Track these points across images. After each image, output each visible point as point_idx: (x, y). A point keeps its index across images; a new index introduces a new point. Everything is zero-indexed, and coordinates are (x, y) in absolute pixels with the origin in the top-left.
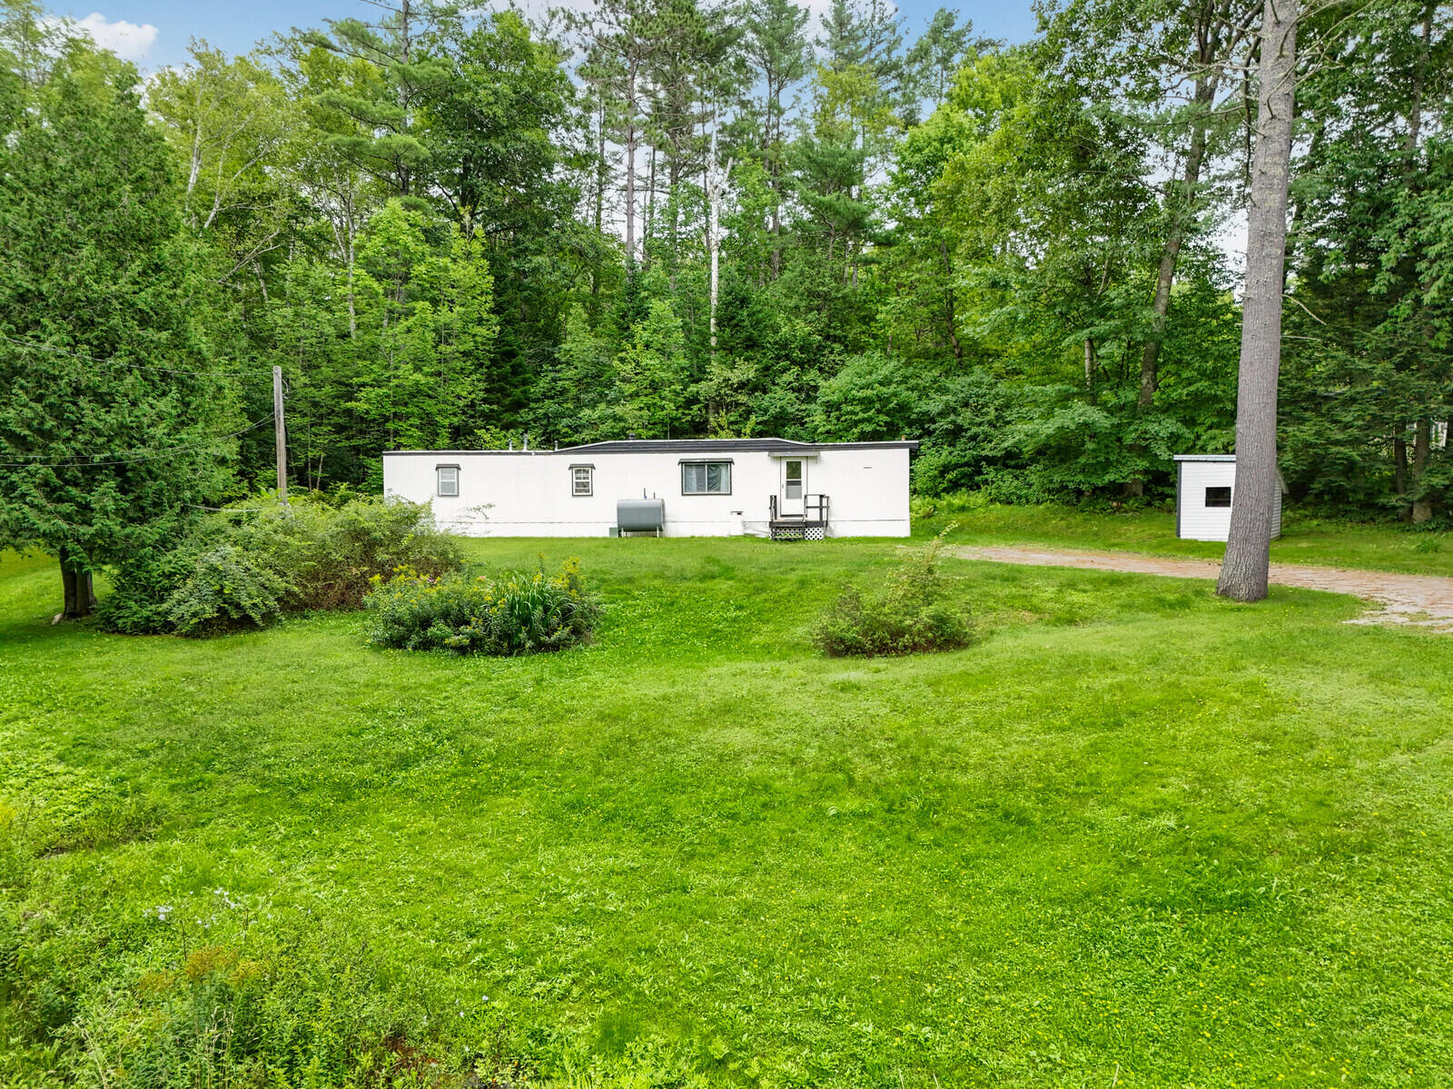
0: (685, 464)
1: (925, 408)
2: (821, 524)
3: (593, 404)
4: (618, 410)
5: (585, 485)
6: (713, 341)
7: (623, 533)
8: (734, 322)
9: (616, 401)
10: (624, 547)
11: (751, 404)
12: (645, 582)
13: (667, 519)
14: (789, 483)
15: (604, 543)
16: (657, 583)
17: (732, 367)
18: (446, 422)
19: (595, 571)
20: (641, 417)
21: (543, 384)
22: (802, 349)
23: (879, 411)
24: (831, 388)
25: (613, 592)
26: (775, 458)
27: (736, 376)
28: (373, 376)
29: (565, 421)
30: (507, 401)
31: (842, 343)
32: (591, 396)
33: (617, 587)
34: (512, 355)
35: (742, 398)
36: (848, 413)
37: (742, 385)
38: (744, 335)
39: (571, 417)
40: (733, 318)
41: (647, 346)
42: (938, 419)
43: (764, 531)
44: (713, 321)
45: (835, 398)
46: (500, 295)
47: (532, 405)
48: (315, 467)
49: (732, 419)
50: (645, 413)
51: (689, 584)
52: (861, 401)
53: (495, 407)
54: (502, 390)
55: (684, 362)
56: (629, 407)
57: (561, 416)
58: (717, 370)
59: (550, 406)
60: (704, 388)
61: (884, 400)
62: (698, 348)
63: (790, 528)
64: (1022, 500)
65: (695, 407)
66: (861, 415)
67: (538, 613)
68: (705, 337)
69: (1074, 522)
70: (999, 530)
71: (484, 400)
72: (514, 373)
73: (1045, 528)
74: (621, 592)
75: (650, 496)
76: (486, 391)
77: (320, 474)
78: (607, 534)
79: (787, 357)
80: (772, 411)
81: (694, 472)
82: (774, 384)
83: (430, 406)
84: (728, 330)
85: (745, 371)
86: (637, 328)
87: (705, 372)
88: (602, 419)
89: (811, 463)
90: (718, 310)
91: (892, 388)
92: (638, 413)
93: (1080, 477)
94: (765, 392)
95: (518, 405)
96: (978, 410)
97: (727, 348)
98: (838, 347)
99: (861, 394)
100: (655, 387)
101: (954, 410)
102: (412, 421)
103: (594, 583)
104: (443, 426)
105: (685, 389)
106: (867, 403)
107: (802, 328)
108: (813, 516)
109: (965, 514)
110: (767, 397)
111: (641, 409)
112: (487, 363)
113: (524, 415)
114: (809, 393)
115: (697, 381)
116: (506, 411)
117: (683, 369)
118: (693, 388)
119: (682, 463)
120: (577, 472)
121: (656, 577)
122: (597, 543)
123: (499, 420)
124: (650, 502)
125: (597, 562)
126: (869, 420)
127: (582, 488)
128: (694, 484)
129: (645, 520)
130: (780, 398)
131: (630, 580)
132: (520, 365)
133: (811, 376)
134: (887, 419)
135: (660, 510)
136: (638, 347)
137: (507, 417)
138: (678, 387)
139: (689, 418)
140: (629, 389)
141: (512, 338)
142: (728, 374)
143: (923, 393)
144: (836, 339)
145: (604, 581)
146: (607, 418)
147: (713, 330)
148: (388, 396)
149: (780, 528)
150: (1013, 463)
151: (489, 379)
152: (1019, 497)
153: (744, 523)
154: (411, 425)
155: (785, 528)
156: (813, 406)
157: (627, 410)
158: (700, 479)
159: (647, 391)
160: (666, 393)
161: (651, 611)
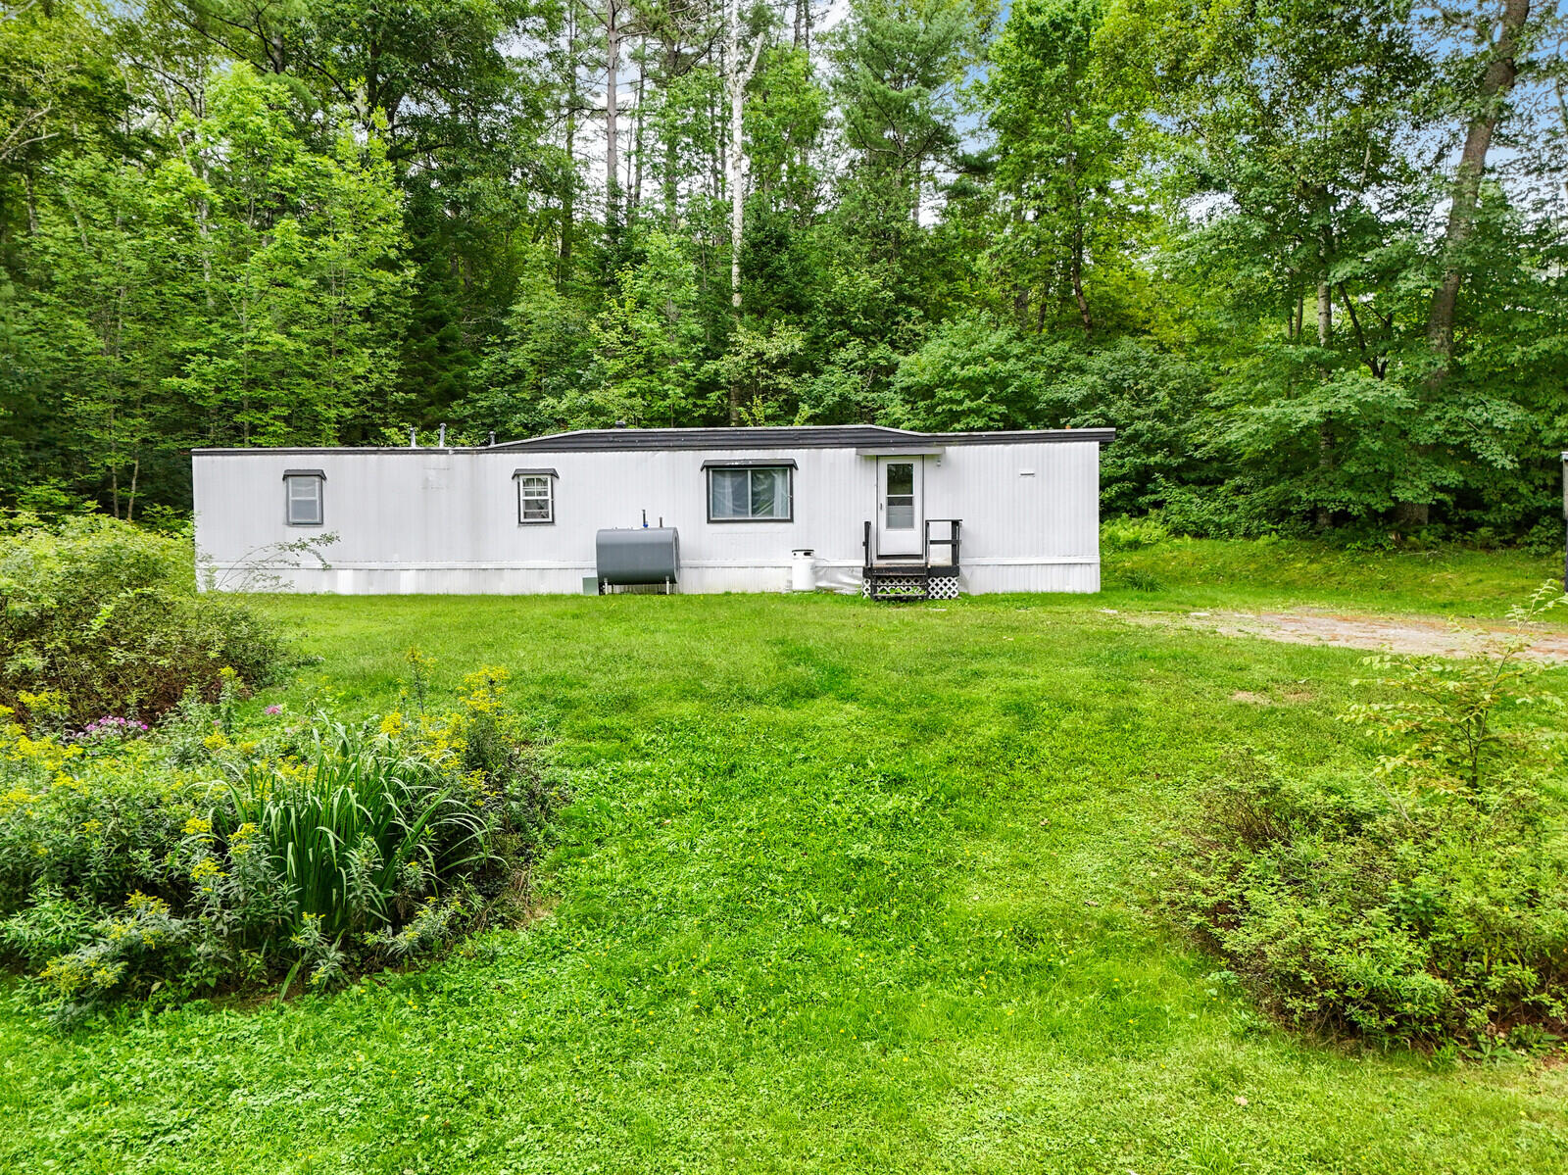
0: (714, 469)
1: (1055, 396)
2: (952, 571)
3: (558, 392)
4: (596, 397)
5: (542, 505)
6: (736, 300)
7: (607, 588)
8: (768, 270)
9: (593, 385)
10: (611, 616)
11: (796, 390)
12: (662, 708)
13: (682, 562)
14: (891, 502)
15: (572, 608)
16: (688, 709)
17: (769, 334)
18: (332, 414)
19: (549, 680)
20: (632, 408)
21: (486, 365)
22: (866, 313)
23: (993, 399)
24: (917, 365)
25: (588, 735)
26: (868, 458)
27: (773, 349)
28: (212, 340)
29: (519, 417)
30: (433, 390)
31: (921, 308)
32: (556, 380)
33: (596, 721)
34: (438, 322)
35: (784, 381)
36: (945, 401)
37: (783, 362)
38: (782, 289)
39: (527, 412)
40: (766, 265)
41: (642, 303)
42: (1078, 410)
43: (853, 583)
44: (736, 270)
45: (925, 378)
46: (422, 235)
47: (471, 395)
48: (125, 483)
49: (769, 411)
50: (638, 401)
51: (758, 713)
52: (966, 383)
53: (413, 396)
54: (424, 372)
55: (697, 329)
56: (614, 391)
57: (513, 409)
58: (746, 338)
59: (499, 397)
60: (726, 366)
61: (1002, 383)
62: (714, 308)
63: (899, 579)
64: (1226, 531)
65: (713, 396)
66: (967, 404)
67: (362, 856)
68: (723, 292)
69: (1335, 566)
70: (1205, 579)
71: (399, 388)
72: (443, 350)
73: (1286, 576)
74: (607, 733)
75: (653, 523)
76: (400, 372)
77: (133, 493)
78: (579, 589)
79: (845, 324)
80: (829, 400)
81: (727, 483)
82: (828, 362)
83: (306, 389)
84: (760, 281)
85: (788, 340)
86: (626, 277)
87: (726, 344)
88: (572, 412)
89: (929, 465)
90: (744, 253)
91: (1011, 365)
92: (628, 402)
93: (1347, 494)
94: (817, 373)
95: (450, 395)
96: (1139, 399)
97: (756, 309)
98: (916, 312)
99: (967, 372)
100: (650, 364)
101: (1101, 398)
102: (277, 411)
103: (547, 712)
104: (327, 421)
105: (697, 368)
106: (974, 386)
107: (867, 282)
108: (940, 556)
109: (1140, 552)
110: (819, 382)
111: (631, 395)
112: (402, 332)
113: (458, 410)
114: (880, 376)
115: (717, 357)
116: (430, 404)
117: (694, 340)
118: (710, 366)
119: (707, 467)
120: (527, 483)
121: (684, 695)
122: (560, 608)
123: (423, 417)
124: (653, 534)
125: (554, 656)
126: (977, 412)
127: (536, 512)
128: (729, 503)
129: (646, 565)
130: (836, 382)
131: (627, 703)
132: (453, 339)
133: (881, 352)
134: (1003, 409)
135: (671, 547)
136: (628, 304)
137: (433, 412)
138: (689, 365)
139: (703, 411)
140: (615, 366)
141: (440, 297)
142: (762, 344)
143: (1054, 372)
144: (911, 300)
145: (568, 705)
146: (581, 410)
147: (735, 281)
148: (237, 372)
149: (883, 579)
150: (1193, 476)
151: (406, 354)
152: (1218, 526)
153: (815, 569)
154: (275, 418)
155: (891, 579)
156: (887, 394)
157: (611, 396)
158: (739, 495)
159: (641, 371)
160: (670, 373)
161: (684, 796)
